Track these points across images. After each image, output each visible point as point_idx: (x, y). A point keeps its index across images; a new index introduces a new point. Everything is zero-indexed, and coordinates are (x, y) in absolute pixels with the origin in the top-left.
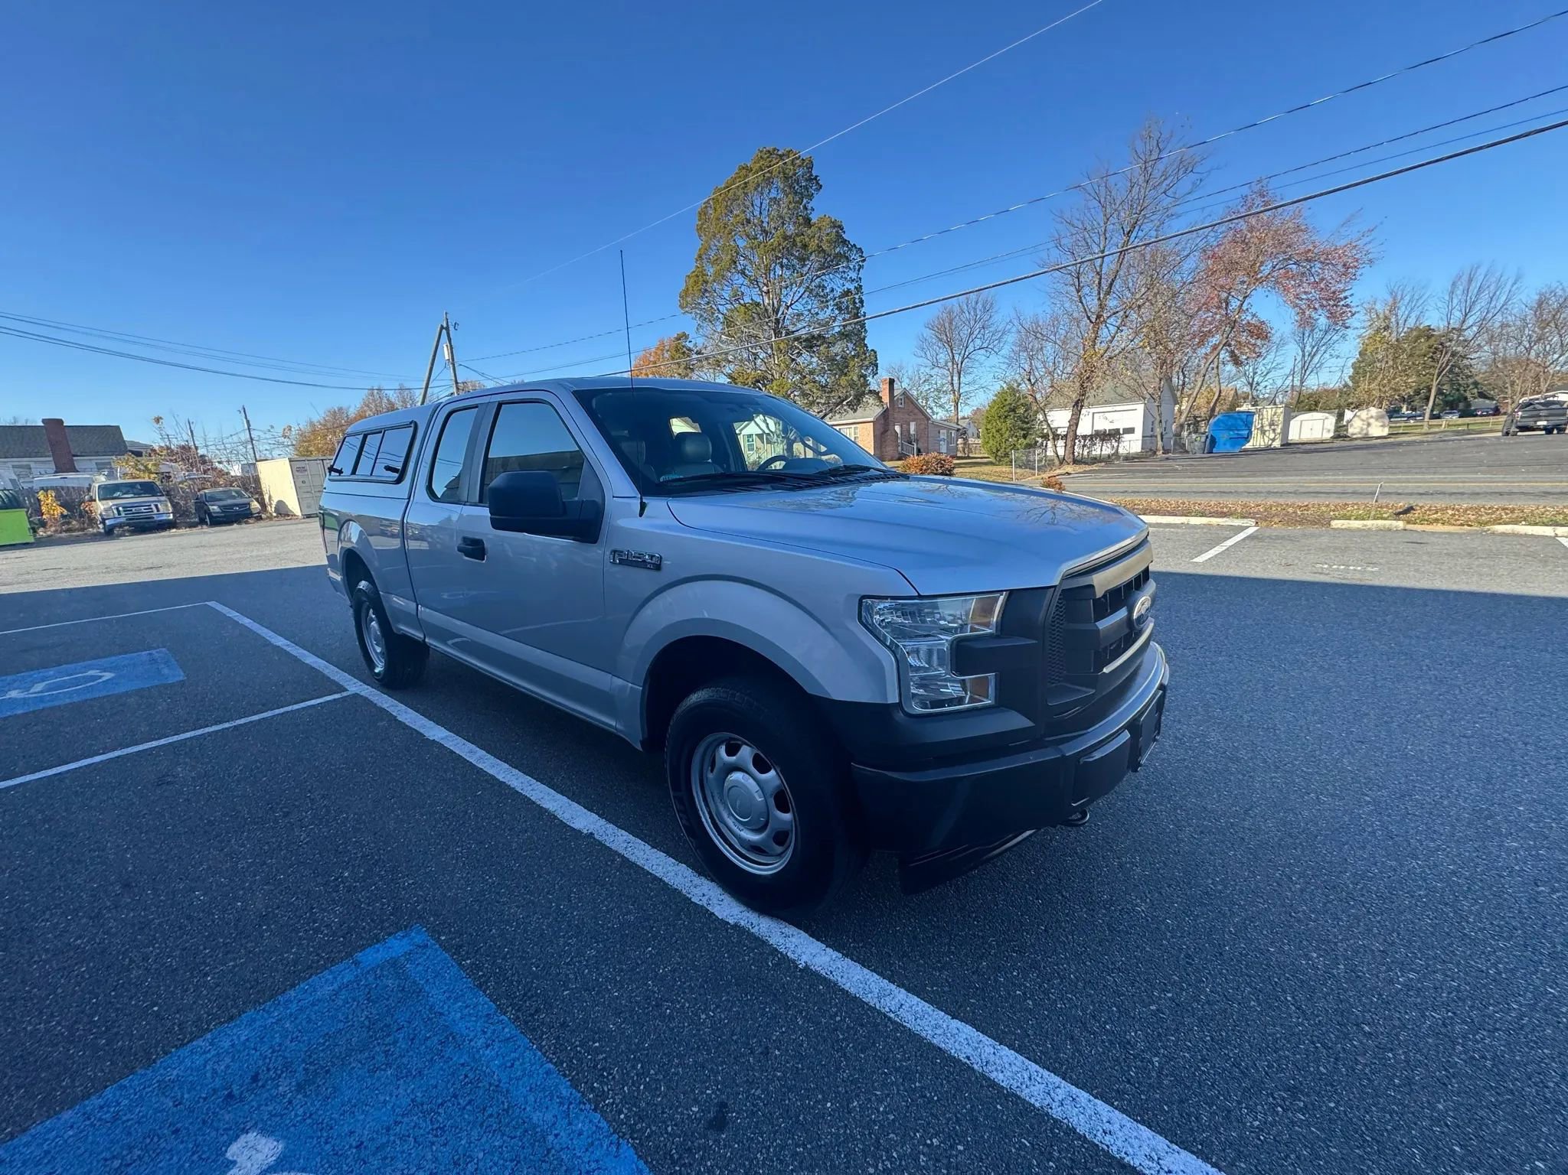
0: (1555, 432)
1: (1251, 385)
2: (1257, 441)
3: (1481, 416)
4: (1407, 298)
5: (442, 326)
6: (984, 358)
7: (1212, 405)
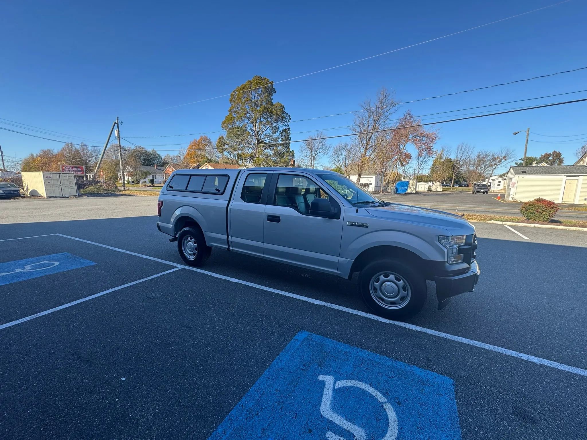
0: (485, 193)
1: (404, 172)
2: (409, 191)
3: (464, 187)
4: (446, 150)
5: (115, 122)
6: (322, 155)
7: (395, 177)
